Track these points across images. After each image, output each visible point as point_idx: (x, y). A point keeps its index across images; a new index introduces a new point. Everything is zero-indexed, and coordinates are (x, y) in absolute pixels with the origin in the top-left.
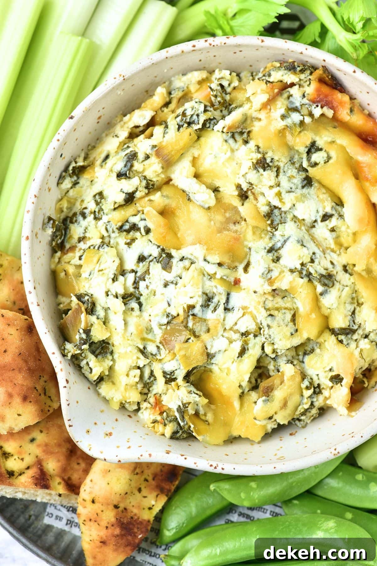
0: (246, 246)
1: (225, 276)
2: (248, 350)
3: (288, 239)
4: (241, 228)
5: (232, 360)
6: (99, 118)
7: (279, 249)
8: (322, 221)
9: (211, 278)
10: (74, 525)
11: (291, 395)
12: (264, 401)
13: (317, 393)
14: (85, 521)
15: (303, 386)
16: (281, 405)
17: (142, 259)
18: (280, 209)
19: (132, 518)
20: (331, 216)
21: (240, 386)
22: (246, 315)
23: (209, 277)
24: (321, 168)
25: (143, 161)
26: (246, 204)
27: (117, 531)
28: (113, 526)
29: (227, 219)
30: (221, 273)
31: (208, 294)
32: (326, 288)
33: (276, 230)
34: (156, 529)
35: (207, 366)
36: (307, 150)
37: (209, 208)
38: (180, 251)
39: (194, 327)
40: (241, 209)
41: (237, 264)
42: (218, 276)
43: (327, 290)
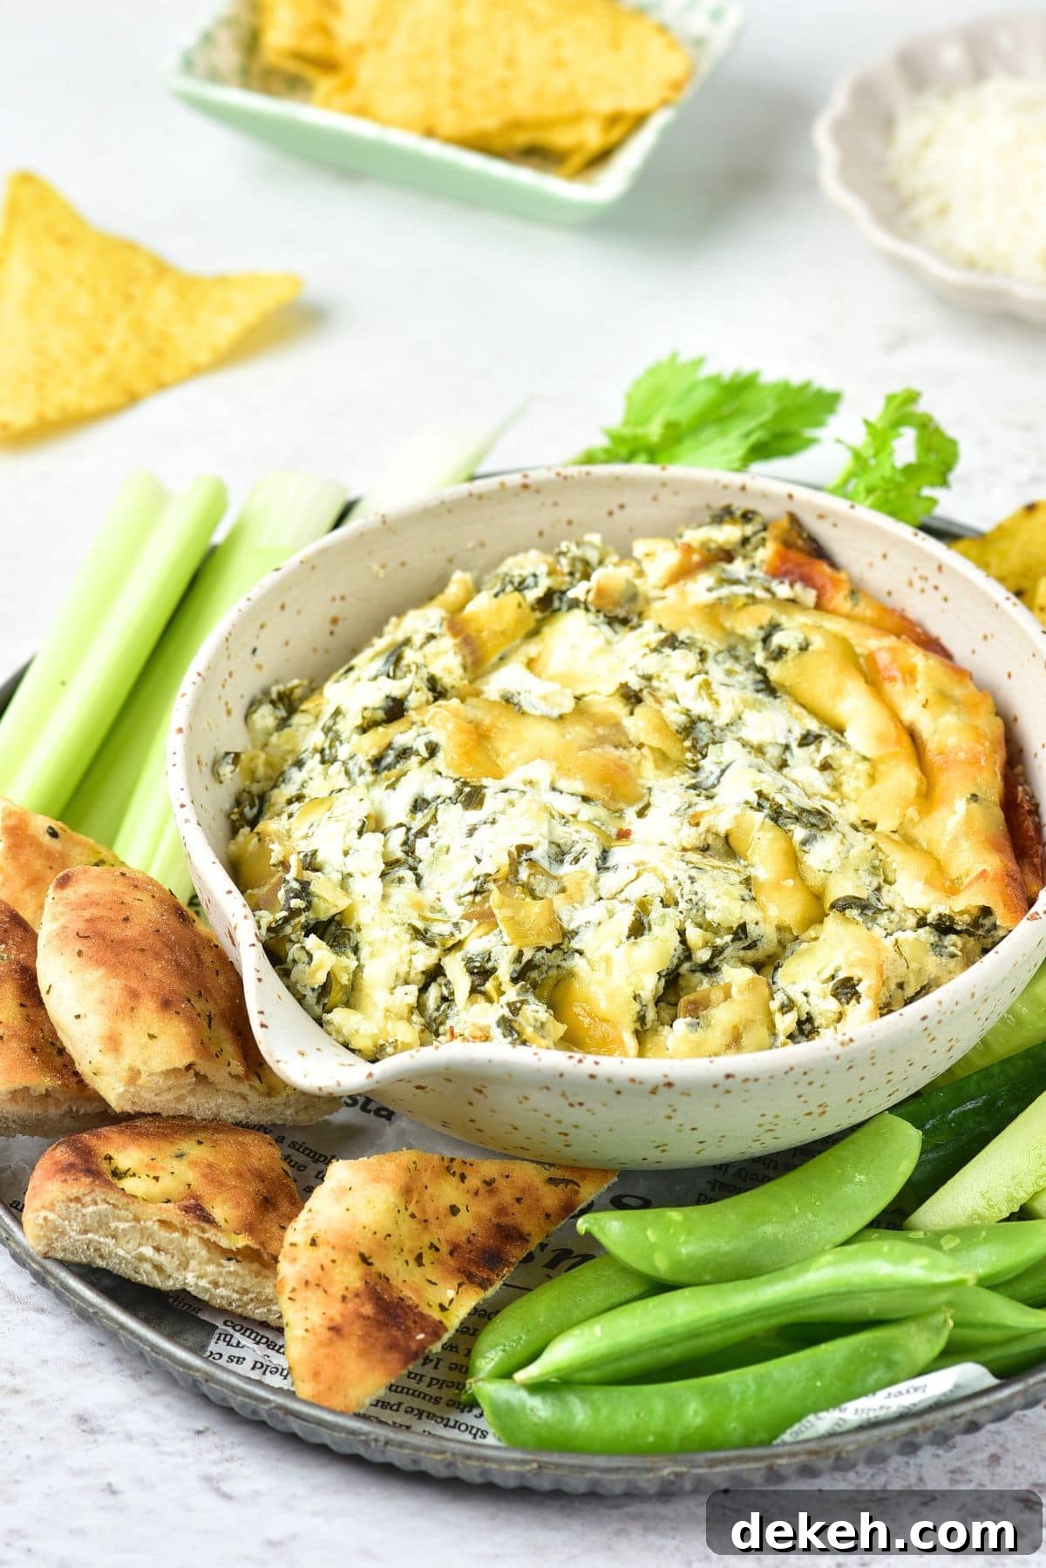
0: (642, 786)
1: (596, 819)
2: (650, 929)
3: (727, 767)
4: (631, 757)
5: (617, 943)
6: (335, 621)
7: (714, 786)
8: (801, 745)
9: (566, 822)
10: (271, 1372)
11: (749, 1023)
12: (691, 1025)
13: (806, 1032)
14: (294, 1290)
15: (774, 1005)
16: (727, 1039)
17: (419, 805)
18: (710, 722)
19: (402, 1299)
20: (818, 738)
21: (636, 997)
22: (645, 874)
23: (563, 821)
24: (794, 659)
25: (421, 647)
26: (639, 710)
27: (368, 1310)
28: (357, 1295)
29: (600, 737)
30: (587, 812)
31: (562, 847)
32: (814, 831)
33: (704, 757)
34: (462, 1366)
35: (564, 964)
36: (762, 634)
37: (561, 717)
38: (502, 781)
39: (532, 880)
40: (628, 722)
41: (621, 805)
42: (582, 817)
43: (815, 836)
